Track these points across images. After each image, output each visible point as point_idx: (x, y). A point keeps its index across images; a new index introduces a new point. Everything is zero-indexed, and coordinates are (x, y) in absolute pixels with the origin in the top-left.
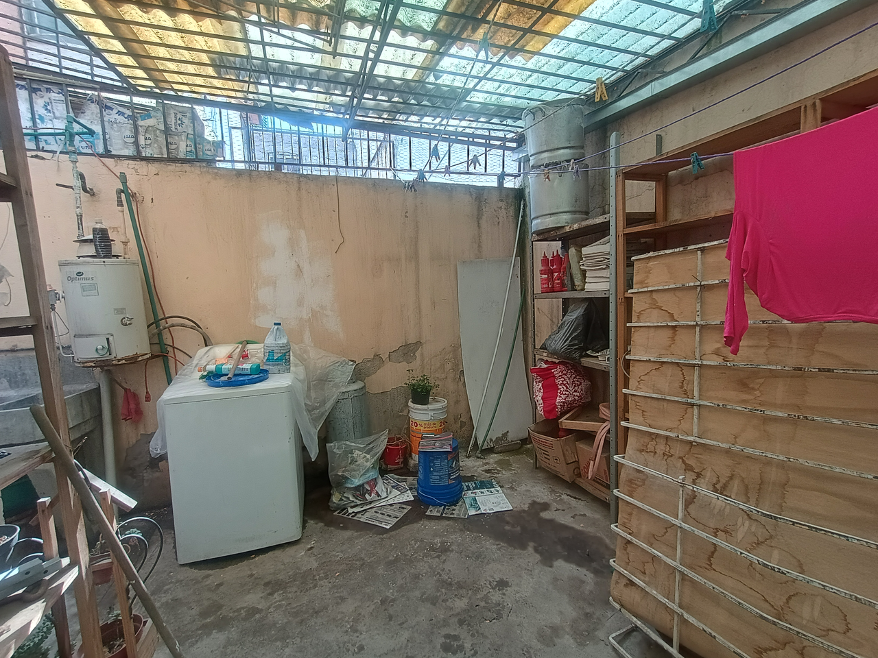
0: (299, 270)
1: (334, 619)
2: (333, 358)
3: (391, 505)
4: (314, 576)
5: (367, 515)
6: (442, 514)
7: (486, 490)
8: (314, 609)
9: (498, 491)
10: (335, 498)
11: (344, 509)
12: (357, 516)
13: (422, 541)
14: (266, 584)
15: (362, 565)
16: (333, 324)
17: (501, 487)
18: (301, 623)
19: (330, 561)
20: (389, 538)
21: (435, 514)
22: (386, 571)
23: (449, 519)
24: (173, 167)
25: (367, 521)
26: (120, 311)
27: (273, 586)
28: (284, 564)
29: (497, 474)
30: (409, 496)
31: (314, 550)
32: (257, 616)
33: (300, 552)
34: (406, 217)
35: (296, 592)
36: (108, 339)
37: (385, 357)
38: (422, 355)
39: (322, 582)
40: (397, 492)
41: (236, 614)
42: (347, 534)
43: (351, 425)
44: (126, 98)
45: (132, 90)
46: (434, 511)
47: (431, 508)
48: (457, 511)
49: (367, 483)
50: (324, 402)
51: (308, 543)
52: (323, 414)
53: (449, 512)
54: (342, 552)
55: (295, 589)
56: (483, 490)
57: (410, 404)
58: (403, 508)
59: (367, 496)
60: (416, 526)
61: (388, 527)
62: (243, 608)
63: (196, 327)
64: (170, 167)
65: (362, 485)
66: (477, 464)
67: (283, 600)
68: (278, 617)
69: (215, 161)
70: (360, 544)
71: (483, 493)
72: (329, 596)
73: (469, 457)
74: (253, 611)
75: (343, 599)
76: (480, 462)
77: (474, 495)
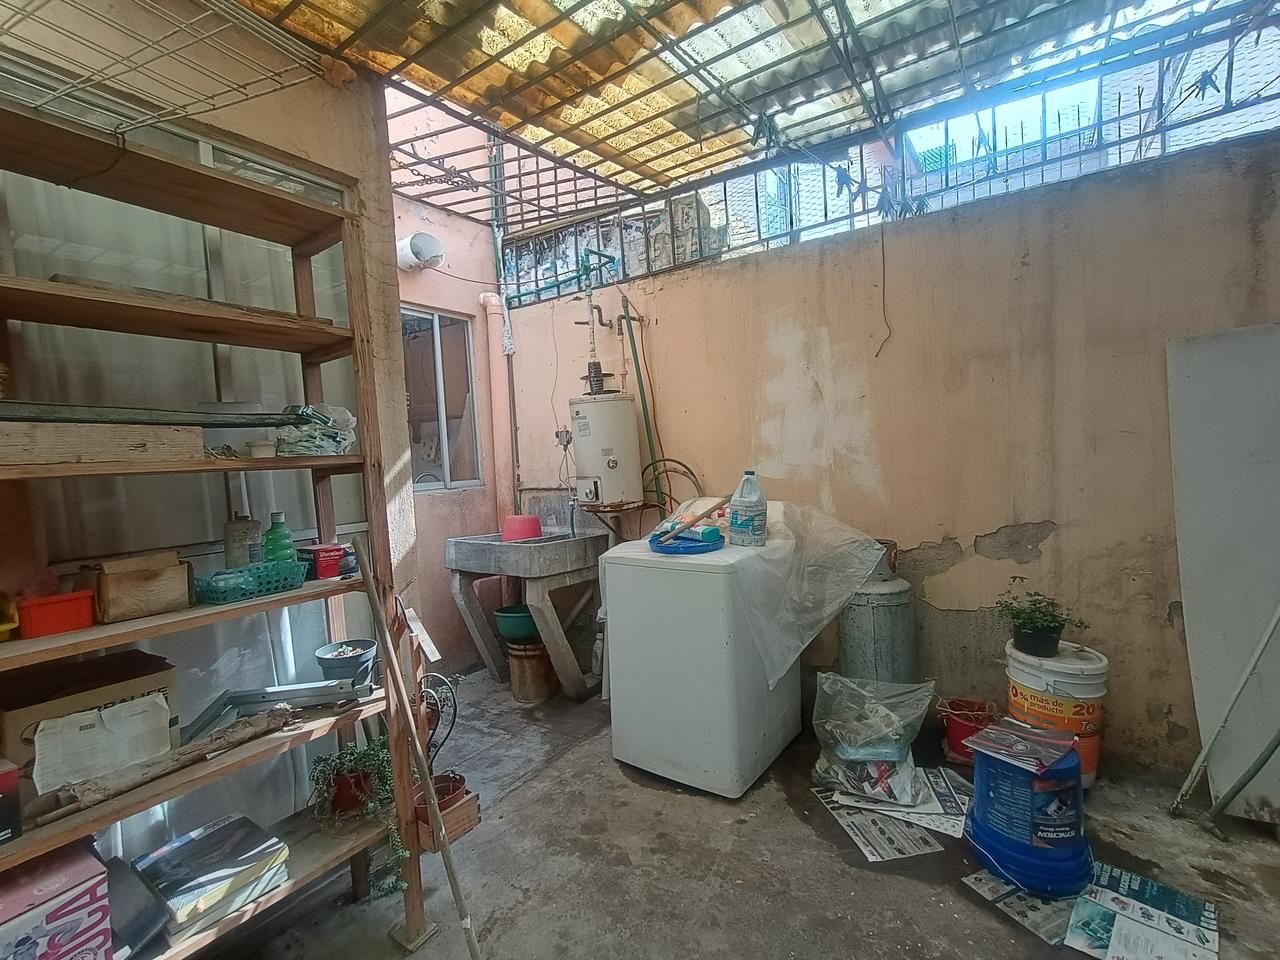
0: (818, 390)
1: (682, 943)
2: (850, 534)
3: (909, 824)
4: (713, 863)
5: (857, 818)
6: (997, 901)
7: (1165, 915)
8: (675, 908)
9: (1204, 940)
10: (820, 765)
11: (830, 789)
12: (841, 811)
13: (908, 923)
14: (661, 836)
15: (779, 893)
16: (867, 476)
17: (1223, 934)
18: (648, 914)
19: (748, 855)
20: (856, 880)
21: (985, 891)
22: (804, 931)
23: (1005, 919)
24: (676, 276)
25: (847, 829)
26: (607, 452)
27: (665, 844)
28: (698, 823)
29: (1240, 895)
30: (956, 828)
31: (743, 826)
32: (621, 868)
33: (726, 817)
34: (1024, 264)
35: (678, 868)
36: (595, 483)
37: (966, 543)
38: (1057, 550)
39: (713, 878)
40: (936, 806)
41: (608, 849)
42: (805, 831)
43: (870, 652)
44: (638, 210)
45: (642, 198)
46: (984, 885)
47: (984, 874)
48: (1039, 918)
49: (876, 764)
50: (819, 604)
51: (746, 812)
52: (818, 622)
53: (1020, 905)
54: (773, 853)
55: (678, 864)
56: (1152, 910)
57: (1009, 648)
58: (926, 843)
59: (866, 786)
60: (924, 889)
61: (871, 859)
62: (619, 847)
63: (689, 473)
64: (674, 277)
65: (863, 763)
66: (1188, 842)
67: (657, 868)
68: (635, 885)
69: (720, 253)
70: (807, 858)
71: (1150, 917)
72: (704, 905)
73: (1175, 814)
74: (623, 859)
75: (715, 923)
76: (1205, 844)
77: (1115, 907)
